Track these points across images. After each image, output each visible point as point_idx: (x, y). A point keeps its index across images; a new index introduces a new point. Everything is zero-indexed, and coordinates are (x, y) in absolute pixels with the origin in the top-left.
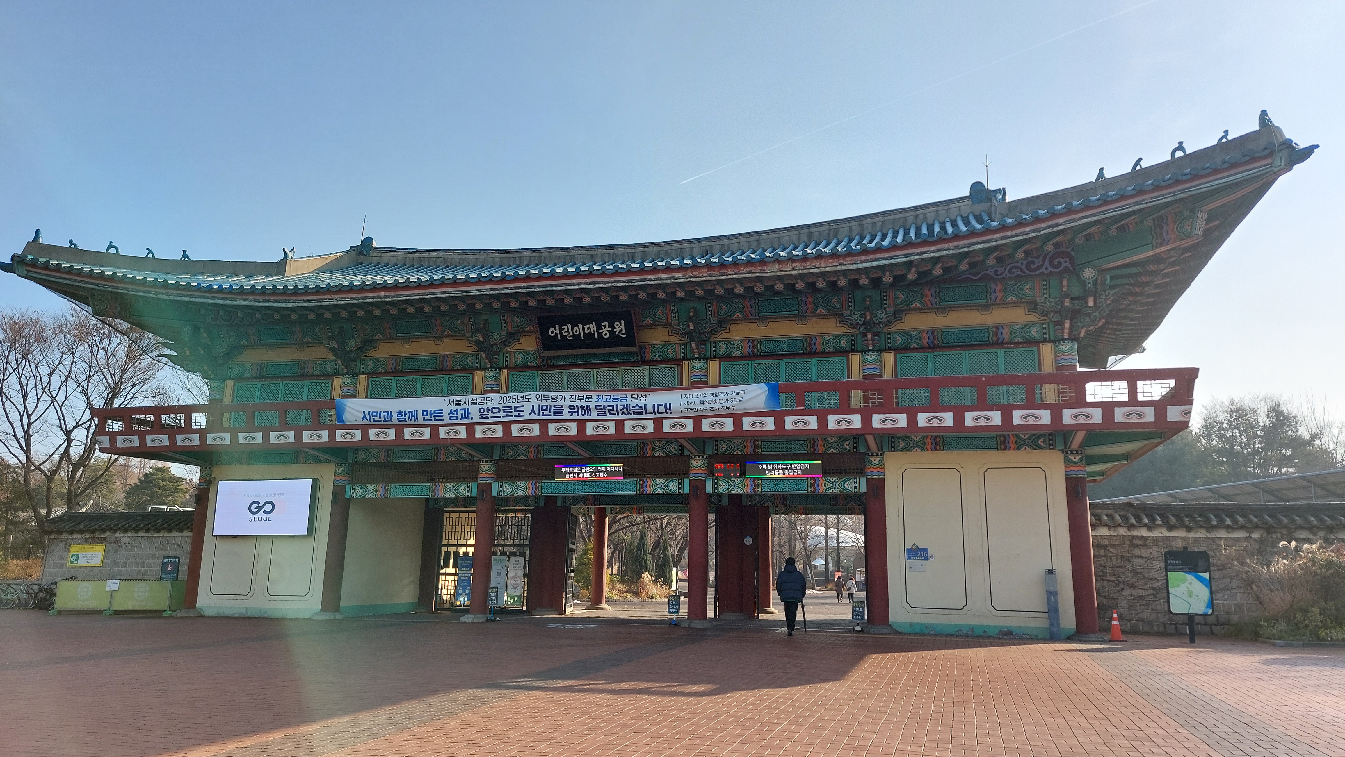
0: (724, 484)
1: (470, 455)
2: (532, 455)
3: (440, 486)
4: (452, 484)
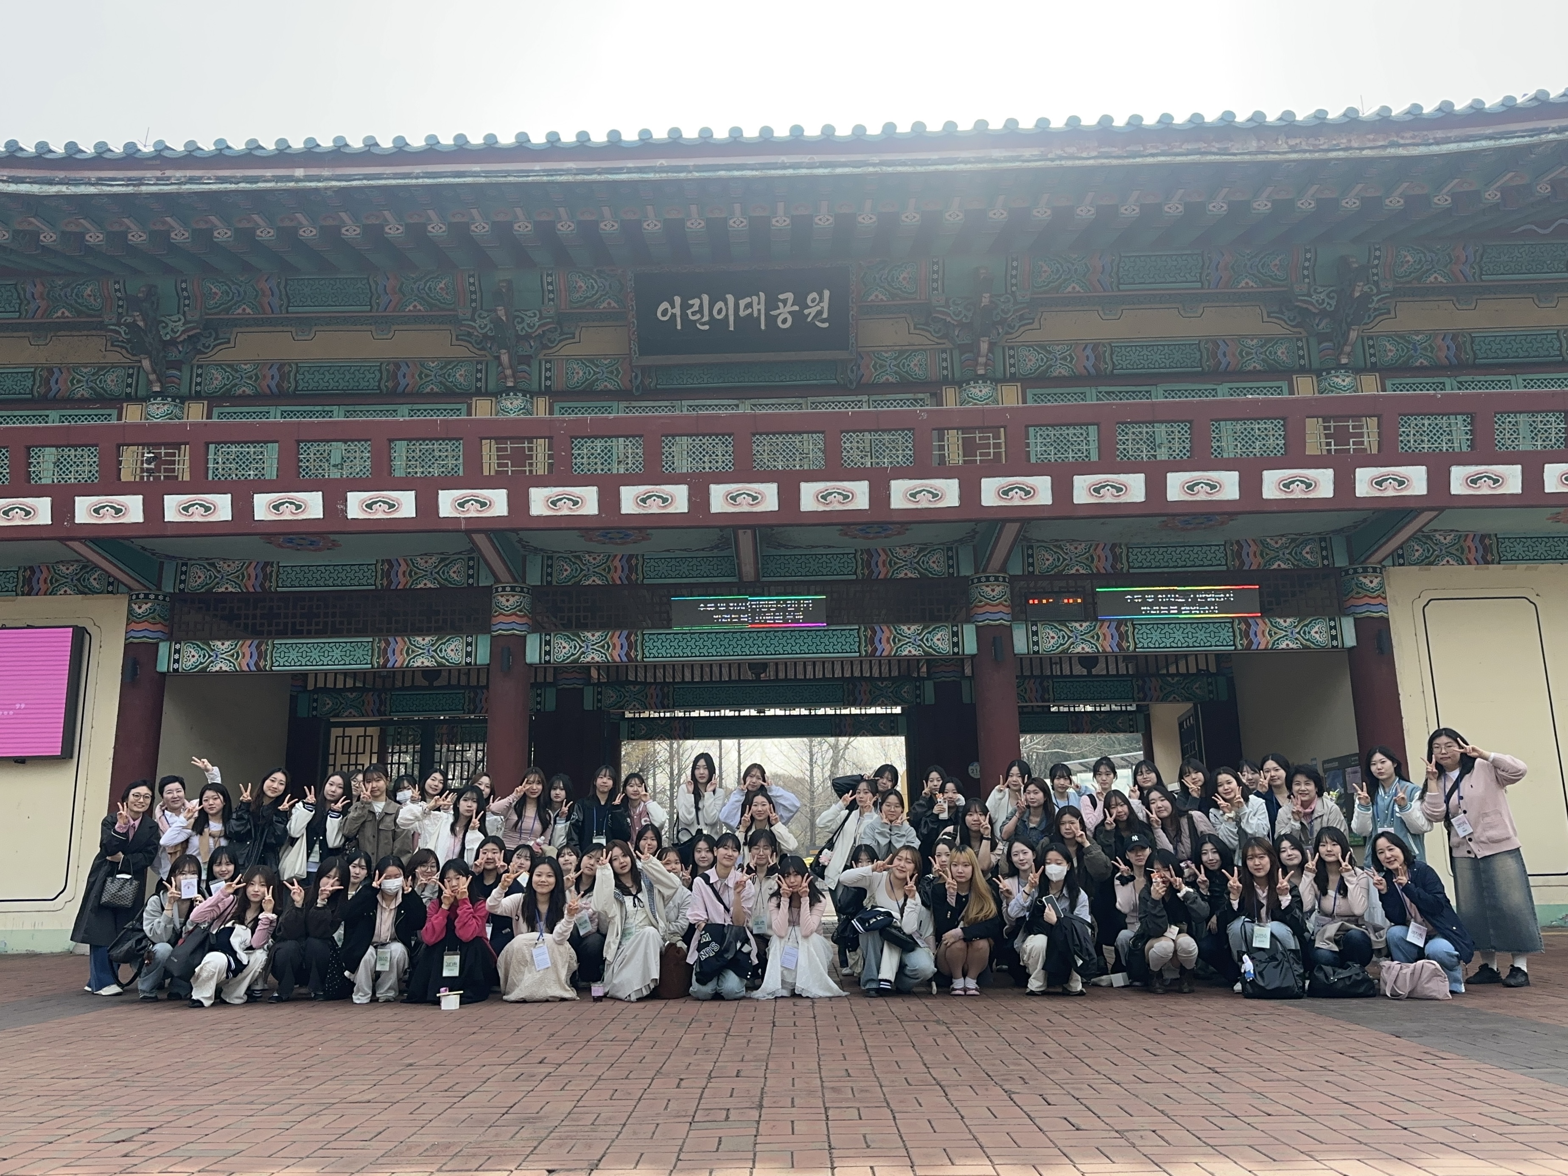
0: (1052, 634)
1: (470, 576)
2: (616, 577)
3: (399, 644)
4: (427, 639)
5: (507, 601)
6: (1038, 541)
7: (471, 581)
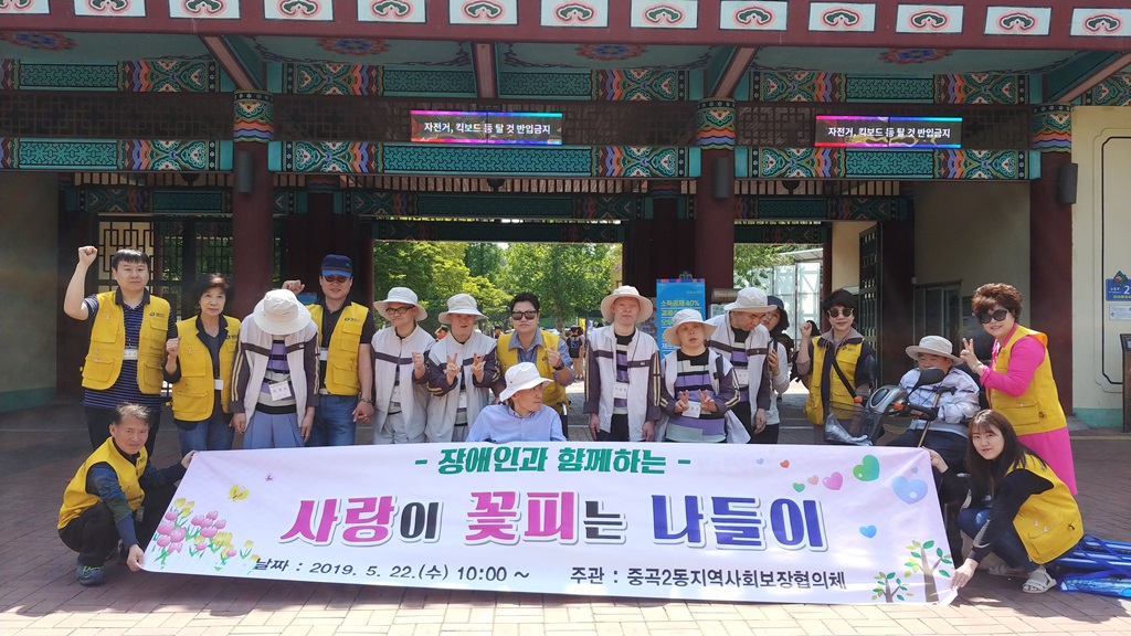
0: (771, 159)
1: (211, 82)
2: (357, 87)
3: (144, 147)
4: (171, 143)
5: (249, 108)
6: (765, 68)
7: (212, 86)
